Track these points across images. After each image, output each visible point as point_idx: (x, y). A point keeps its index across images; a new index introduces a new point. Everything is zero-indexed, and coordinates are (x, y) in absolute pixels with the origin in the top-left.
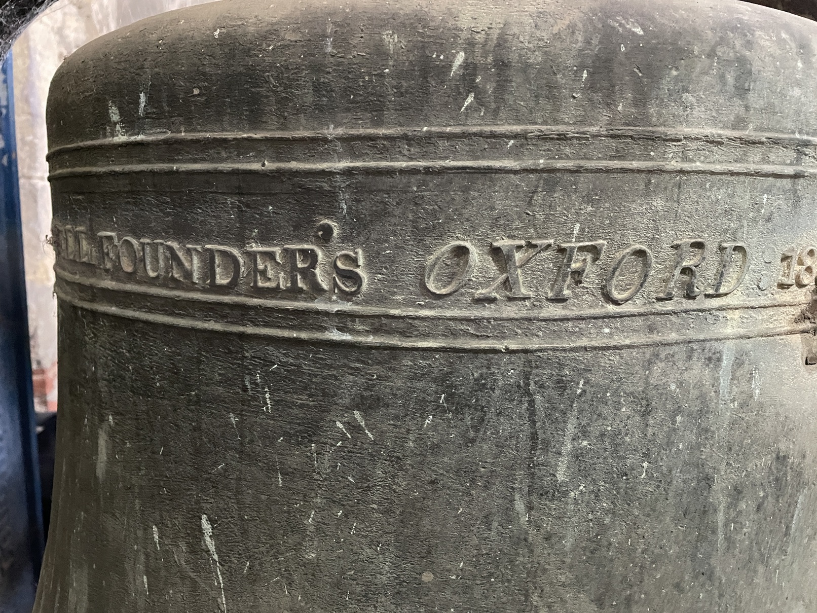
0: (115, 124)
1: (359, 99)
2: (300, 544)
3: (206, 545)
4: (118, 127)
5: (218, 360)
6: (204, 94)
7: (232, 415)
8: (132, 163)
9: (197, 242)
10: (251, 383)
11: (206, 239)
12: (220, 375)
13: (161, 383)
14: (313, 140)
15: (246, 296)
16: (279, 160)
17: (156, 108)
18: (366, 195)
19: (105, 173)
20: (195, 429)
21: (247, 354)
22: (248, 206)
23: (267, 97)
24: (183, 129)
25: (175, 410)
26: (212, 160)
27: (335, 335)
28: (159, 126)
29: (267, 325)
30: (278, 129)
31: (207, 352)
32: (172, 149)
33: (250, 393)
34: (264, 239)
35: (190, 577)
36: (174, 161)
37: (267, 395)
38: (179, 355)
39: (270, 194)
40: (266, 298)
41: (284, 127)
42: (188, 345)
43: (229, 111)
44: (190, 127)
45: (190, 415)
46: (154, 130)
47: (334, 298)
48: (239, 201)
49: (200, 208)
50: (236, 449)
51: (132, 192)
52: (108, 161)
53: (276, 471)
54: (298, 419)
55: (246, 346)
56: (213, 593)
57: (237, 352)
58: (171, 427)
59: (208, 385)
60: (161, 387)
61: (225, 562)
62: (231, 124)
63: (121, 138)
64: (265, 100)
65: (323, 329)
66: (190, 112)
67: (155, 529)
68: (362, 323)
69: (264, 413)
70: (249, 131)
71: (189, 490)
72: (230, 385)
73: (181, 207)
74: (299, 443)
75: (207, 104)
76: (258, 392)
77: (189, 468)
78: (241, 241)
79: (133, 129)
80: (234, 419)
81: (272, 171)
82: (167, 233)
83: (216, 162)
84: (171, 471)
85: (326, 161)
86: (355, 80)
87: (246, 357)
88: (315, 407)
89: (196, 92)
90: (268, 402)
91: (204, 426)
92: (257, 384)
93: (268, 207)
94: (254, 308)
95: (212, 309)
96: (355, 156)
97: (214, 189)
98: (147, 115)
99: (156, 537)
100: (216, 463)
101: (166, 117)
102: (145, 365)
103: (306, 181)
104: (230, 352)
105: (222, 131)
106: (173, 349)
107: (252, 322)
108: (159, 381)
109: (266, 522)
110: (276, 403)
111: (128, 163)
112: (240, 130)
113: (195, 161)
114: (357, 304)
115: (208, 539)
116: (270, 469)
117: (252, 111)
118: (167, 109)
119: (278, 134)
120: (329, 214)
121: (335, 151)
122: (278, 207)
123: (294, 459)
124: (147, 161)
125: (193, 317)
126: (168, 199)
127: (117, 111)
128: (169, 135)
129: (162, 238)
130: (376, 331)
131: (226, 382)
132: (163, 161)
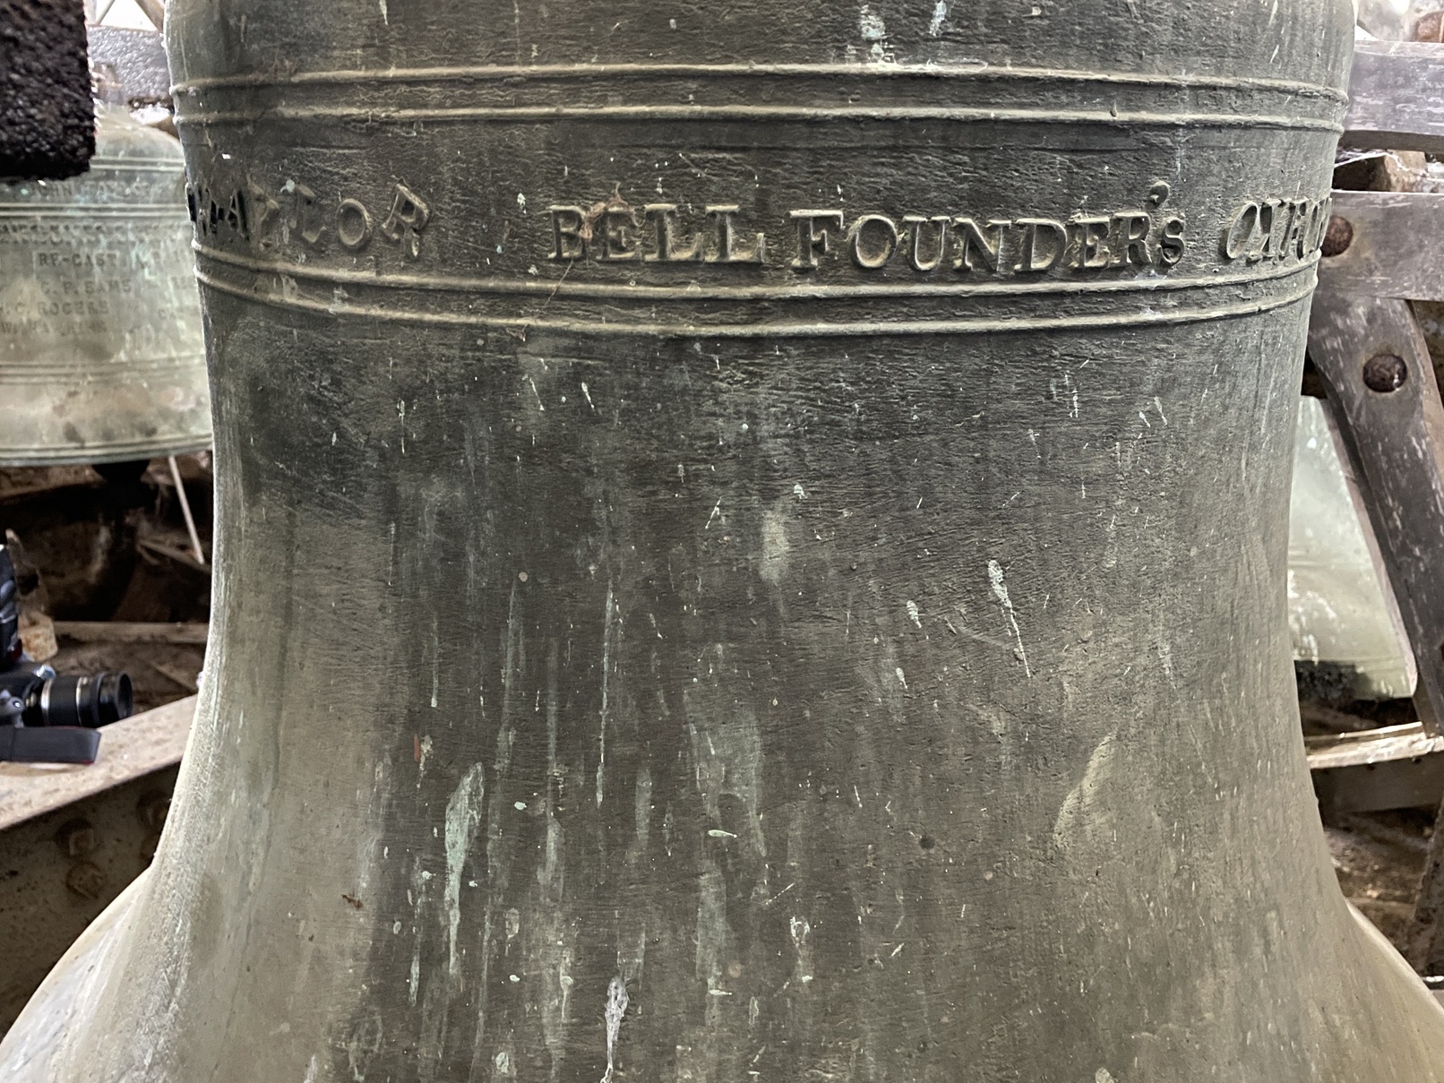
0: (870, 42)
1: (1209, 42)
2: (1102, 555)
3: (995, 595)
4: (876, 48)
5: (1018, 367)
6: (1047, 17)
7: (1031, 431)
8: (904, 104)
9: (1006, 215)
10: (1057, 387)
11: (1019, 212)
12: (1017, 385)
13: (922, 414)
14: (1167, 86)
15: (1062, 280)
16: (1130, 109)
17: (963, 27)
18: (1198, 151)
19: (835, 117)
20: (977, 461)
21: (1056, 353)
22: (1080, 166)
23: (1126, 30)
24: (1008, 61)
25: (946, 445)
26: (1048, 106)
27: (1149, 316)
28: (967, 54)
29: (1083, 313)
30: (1134, 71)
31: (1002, 359)
32: (985, 87)
33: (1056, 399)
34: (1092, 208)
35: (974, 641)
36: (987, 105)
37: (1075, 398)
38: (956, 370)
39: (1110, 151)
40: (1086, 281)
41: (1138, 69)
42: (973, 355)
43: (1078, 42)
44: (1019, 58)
45: (972, 444)
46: (956, 60)
47: (1153, 272)
48: (1071, 161)
49: (1017, 171)
50: (1034, 471)
51: (894, 148)
52: (845, 100)
53: (1079, 483)
54: (1106, 417)
55: (1055, 342)
56: (1007, 647)
57: (1045, 352)
58: (937, 468)
59: (999, 401)
60: (922, 420)
61: (1021, 605)
62: (1078, 61)
63: (883, 65)
64: (1124, 34)
65: (1138, 309)
66: (1022, 39)
67: (910, 604)
68: (1172, 297)
69: (1070, 420)
70: (1103, 69)
71: (967, 539)
72: (1031, 395)
73: (986, 169)
74: (1104, 446)
75: (1048, 32)
76: (1065, 396)
77: (967, 512)
78: (1065, 213)
79: (915, 53)
80: (1033, 435)
81: (1123, 123)
82: (956, 205)
83: (1053, 109)
84: (938, 524)
85: (1175, 111)
86: (1208, 21)
87: (1054, 357)
88: (1122, 400)
89: (1036, 12)
90: (1076, 405)
91: (992, 454)
92: (1064, 387)
93: (1103, 167)
94: (1073, 294)
95: (1014, 303)
96: (1197, 106)
97: (1043, 145)
98: (945, 36)
99: (914, 614)
100: (1009, 494)
101: (981, 42)
102: (892, 397)
103: (1152, 137)
104: (1035, 353)
105: (1066, 68)
106: (948, 365)
107: (1066, 312)
108: (916, 412)
109: (1068, 543)
110: (1083, 403)
111: (895, 104)
112: (1088, 68)
113: (1022, 106)
114: (1170, 276)
115: (997, 588)
116: (1075, 482)
117: (1106, 45)
118: (984, 30)
119: (1134, 77)
120: (1164, 174)
121: (1182, 100)
122: (1115, 166)
123: (1098, 467)
124: (939, 104)
125: (985, 317)
126: (966, 159)
127: (882, 24)
128: (984, 68)
129: (948, 214)
130: (1182, 305)
131: (1025, 392)
132: (967, 104)
